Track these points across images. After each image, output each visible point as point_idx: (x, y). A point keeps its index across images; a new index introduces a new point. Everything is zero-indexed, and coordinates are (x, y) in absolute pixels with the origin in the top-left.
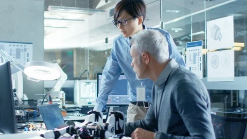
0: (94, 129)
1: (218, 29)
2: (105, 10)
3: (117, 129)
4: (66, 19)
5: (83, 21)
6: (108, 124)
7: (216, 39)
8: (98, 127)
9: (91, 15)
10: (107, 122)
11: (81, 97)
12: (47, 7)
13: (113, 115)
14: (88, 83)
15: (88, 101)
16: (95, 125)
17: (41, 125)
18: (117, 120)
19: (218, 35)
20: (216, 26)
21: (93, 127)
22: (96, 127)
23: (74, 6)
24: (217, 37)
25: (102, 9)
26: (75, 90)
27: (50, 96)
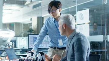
0: (31, 60)
1: (82, 15)
2: (29, 5)
3: (42, 59)
4: (11, 10)
5: (19, 10)
6: (38, 57)
7: (81, 19)
8: (33, 59)
9: (22, 8)
10: (37, 56)
11: (20, 44)
12: (3, 4)
13: (40, 53)
14: (23, 38)
15: (23, 46)
16: (32, 58)
17: (5, 58)
18: (41, 55)
19: (82, 17)
20: (81, 13)
21: (31, 59)
22: (32, 59)
23: (15, 4)
24: (82, 18)
25: (28, 5)
26: (17, 41)
27: (9, 45)
